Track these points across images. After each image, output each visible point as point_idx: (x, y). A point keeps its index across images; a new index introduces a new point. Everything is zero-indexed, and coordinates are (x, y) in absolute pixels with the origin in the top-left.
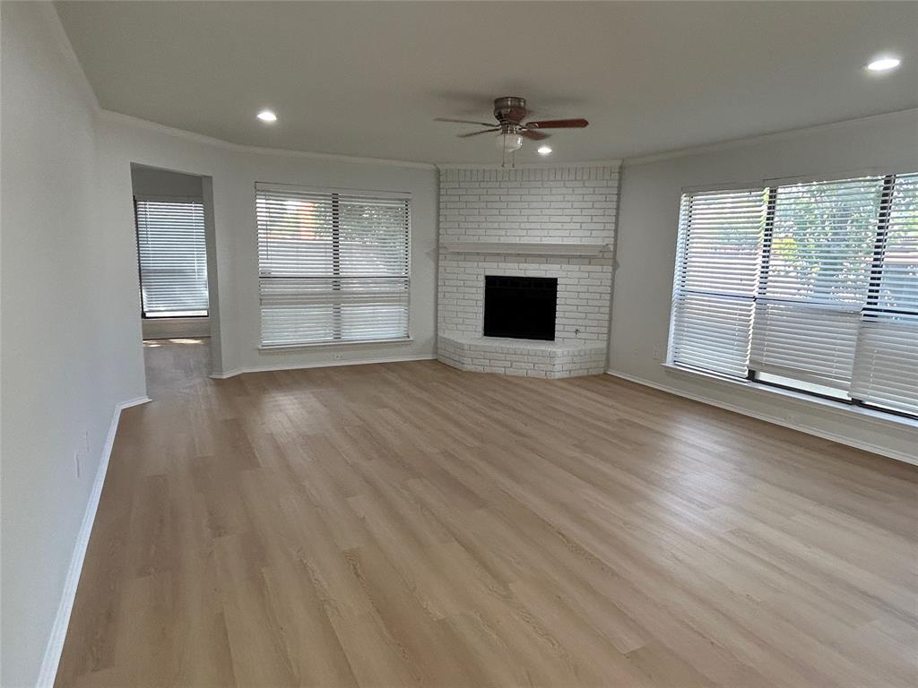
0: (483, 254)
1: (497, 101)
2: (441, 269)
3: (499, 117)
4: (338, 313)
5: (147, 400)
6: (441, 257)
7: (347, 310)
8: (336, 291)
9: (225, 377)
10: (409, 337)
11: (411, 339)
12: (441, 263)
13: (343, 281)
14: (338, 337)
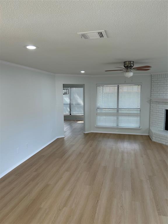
0: (164, 102)
1: (124, 62)
2: (151, 107)
3: (125, 67)
4: (118, 119)
5: (64, 137)
6: (152, 103)
7: (120, 118)
8: (117, 112)
9: (86, 133)
10: (140, 127)
11: (141, 128)
12: (151, 105)
13: (119, 109)
14: (117, 125)
